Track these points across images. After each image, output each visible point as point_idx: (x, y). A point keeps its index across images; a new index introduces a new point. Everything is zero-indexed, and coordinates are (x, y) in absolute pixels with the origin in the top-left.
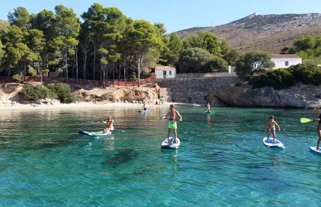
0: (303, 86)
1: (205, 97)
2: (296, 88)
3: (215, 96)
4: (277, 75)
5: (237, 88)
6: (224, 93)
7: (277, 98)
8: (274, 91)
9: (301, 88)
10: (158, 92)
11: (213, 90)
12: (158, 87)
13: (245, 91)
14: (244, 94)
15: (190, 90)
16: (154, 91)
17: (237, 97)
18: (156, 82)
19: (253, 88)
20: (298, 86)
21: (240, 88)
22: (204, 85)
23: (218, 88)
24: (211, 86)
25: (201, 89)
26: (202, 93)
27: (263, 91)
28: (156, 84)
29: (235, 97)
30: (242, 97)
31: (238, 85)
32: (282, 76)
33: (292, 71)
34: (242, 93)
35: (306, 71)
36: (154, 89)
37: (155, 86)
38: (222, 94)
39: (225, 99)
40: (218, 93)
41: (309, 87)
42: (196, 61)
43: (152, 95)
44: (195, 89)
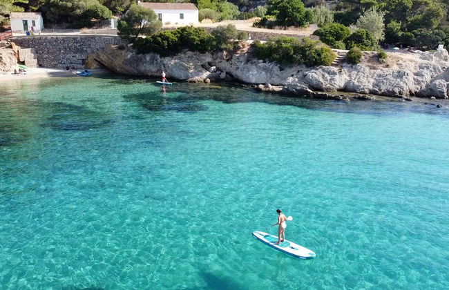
0: (190, 53)
1: (83, 60)
2: (183, 55)
3: (95, 60)
4: (163, 39)
5: (120, 52)
6: (105, 57)
7: (162, 67)
8: (159, 60)
9: (187, 56)
10: (17, 54)
11: (93, 52)
12: (16, 48)
13: (129, 56)
14: (128, 60)
15: (62, 51)
16: (11, 54)
17: (121, 63)
18: (12, 41)
19: (138, 54)
20: (185, 53)
21: (124, 52)
22: (80, 46)
23: (98, 50)
24: (89, 46)
25: (77, 51)
26: (78, 55)
27: (148, 58)
28: (13, 43)
29: (118, 63)
30: (125, 64)
31: (121, 48)
32: (168, 41)
33: (179, 35)
34: (126, 58)
35: (192, 37)
36: (10, 50)
37: (11, 47)
38: (103, 58)
39: (106, 65)
40: (98, 56)
41: (195, 55)
42: (70, 8)
43: (9, 60)
44: (68, 49)
